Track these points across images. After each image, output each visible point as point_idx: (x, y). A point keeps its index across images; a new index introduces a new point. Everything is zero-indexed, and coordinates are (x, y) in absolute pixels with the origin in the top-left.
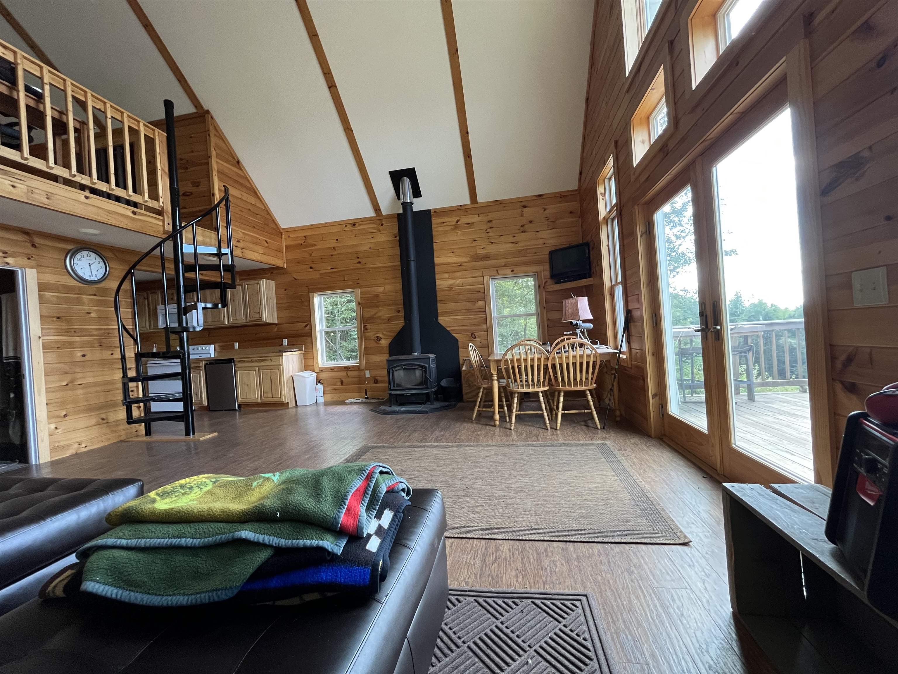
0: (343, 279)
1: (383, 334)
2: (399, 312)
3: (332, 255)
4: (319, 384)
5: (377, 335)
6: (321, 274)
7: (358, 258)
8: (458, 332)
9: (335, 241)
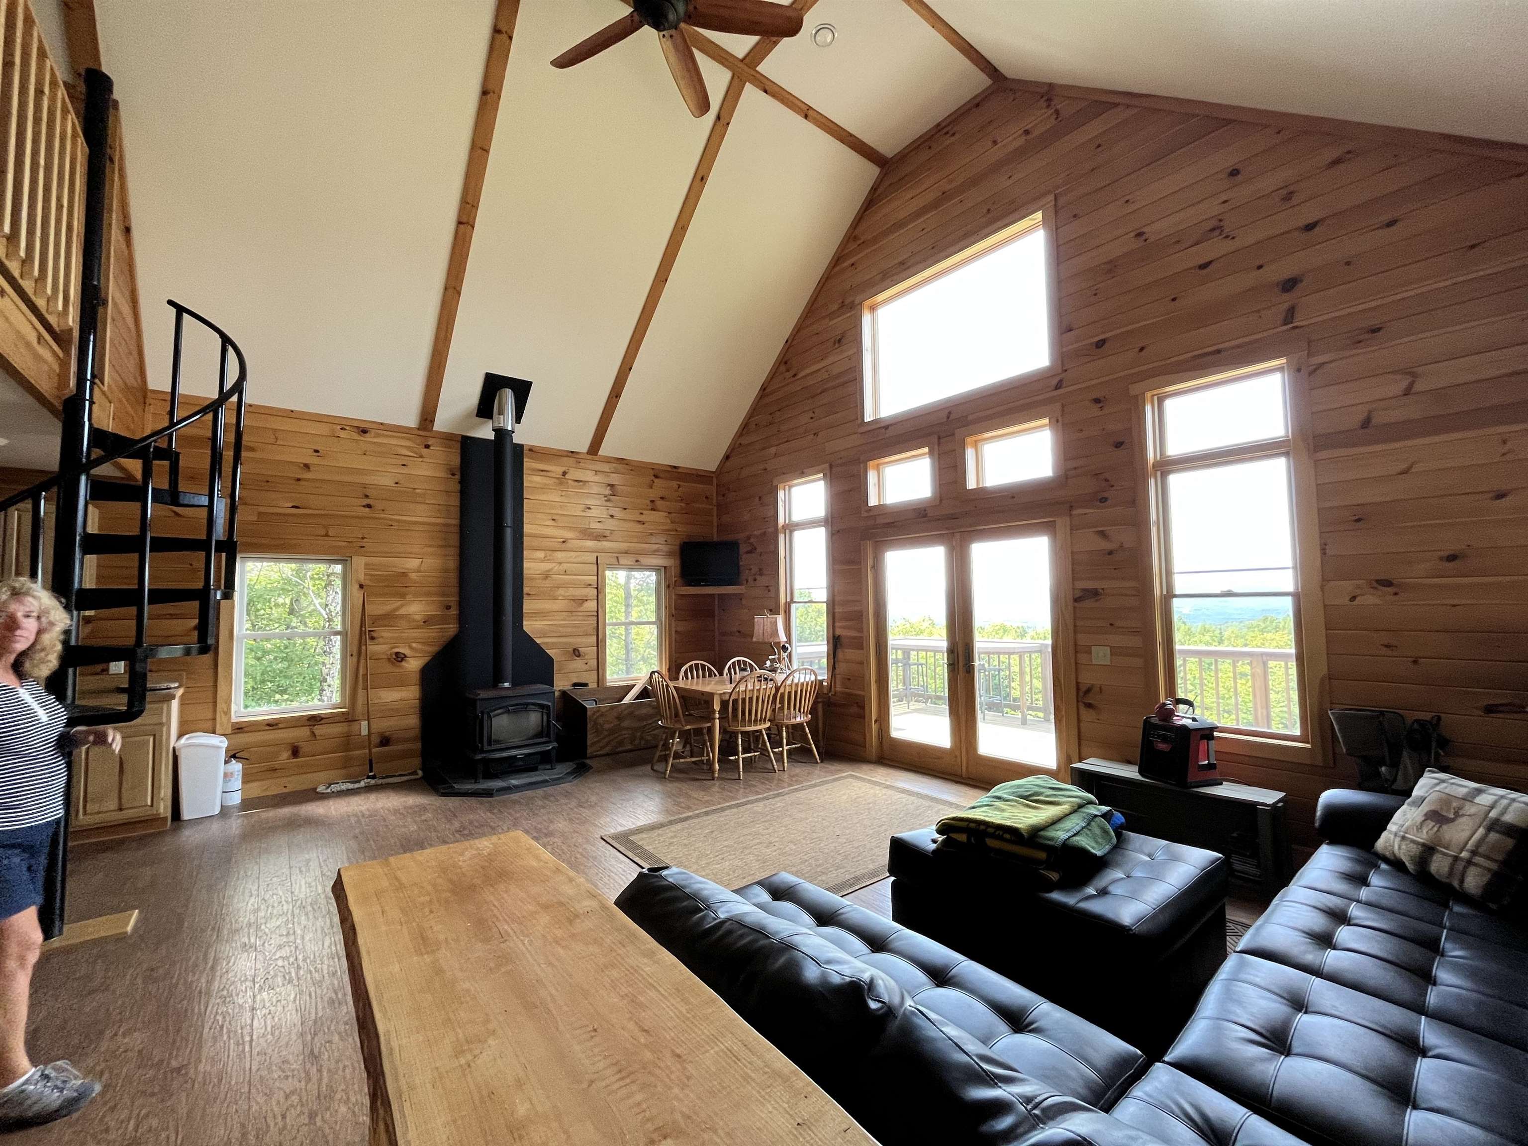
0: (323, 533)
1: (411, 648)
2: (448, 608)
3: (299, 480)
4: (234, 761)
5: (397, 650)
6: (260, 514)
7: (367, 496)
8: (553, 646)
9: (311, 452)
